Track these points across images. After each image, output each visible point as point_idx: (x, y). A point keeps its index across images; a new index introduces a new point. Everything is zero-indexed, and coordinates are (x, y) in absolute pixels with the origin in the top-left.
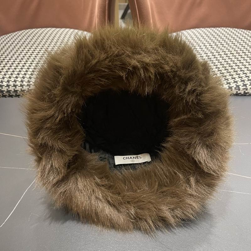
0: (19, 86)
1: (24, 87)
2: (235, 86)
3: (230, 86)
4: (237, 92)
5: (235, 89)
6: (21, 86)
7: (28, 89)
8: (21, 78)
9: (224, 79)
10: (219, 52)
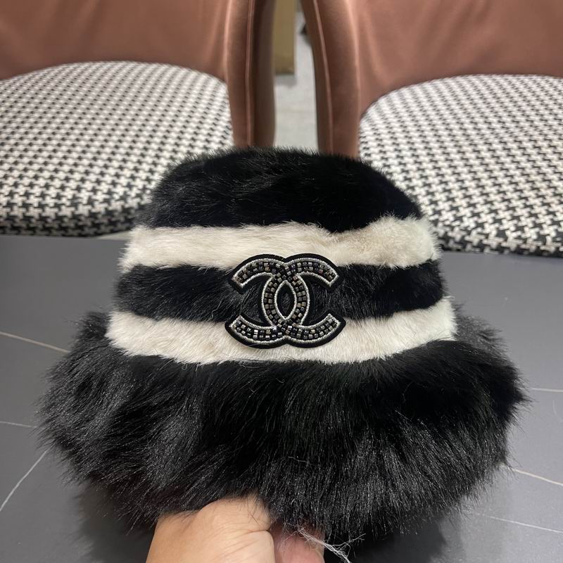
2: (553, 234)
4: (558, 248)
5: (554, 240)
7: (56, 214)
8: (41, 187)
9: (527, 215)
10: (521, 142)
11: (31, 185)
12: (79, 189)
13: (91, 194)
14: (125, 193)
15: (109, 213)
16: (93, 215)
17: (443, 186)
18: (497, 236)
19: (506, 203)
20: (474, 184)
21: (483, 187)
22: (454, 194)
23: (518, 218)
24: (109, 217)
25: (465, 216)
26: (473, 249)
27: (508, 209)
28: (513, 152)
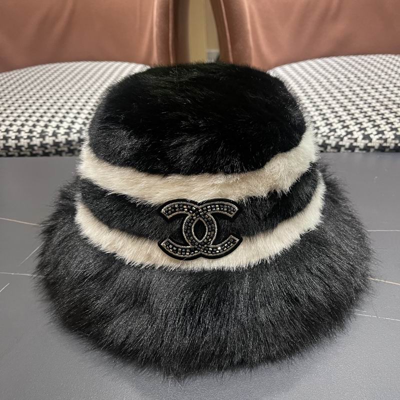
0: (13, 140)
1: (22, 140)
3: (398, 134)
6: (17, 138)
7: (28, 144)
8: (18, 126)
9: (385, 123)
10: (373, 85)
11: (11, 125)
12: (46, 126)
13: (56, 129)
14: (81, 128)
15: (69, 143)
16: (56, 144)
17: (319, 112)
18: (363, 139)
19: (368, 118)
20: (341, 109)
21: (349, 110)
22: (328, 116)
23: (378, 126)
24: (68, 146)
25: (337, 128)
26: (346, 151)
27: (370, 121)
28: (368, 91)
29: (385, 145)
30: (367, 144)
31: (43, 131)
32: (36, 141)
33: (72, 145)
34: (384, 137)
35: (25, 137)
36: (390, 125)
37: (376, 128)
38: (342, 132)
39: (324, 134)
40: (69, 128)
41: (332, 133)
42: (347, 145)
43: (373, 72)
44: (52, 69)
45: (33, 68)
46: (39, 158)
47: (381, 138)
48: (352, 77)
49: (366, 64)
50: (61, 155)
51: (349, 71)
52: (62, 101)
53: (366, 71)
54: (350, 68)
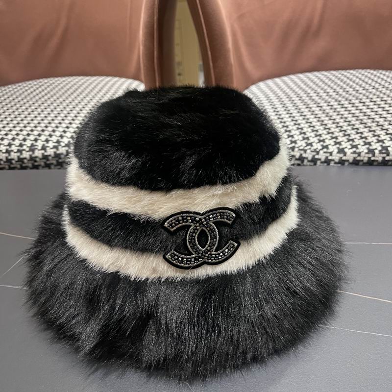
0: (3, 153)
1: (12, 153)
2: (380, 148)
3: (371, 148)
4: (384, 158)
5: (380, 152)
6: (8, 152)
7: (18, 157)
8: (9, 140)
9: (359, 138)
10: (350, 100)
11: (2, 139)
12: (36, 140)
13: (45, 143)
14: (69, 142)
15: (57, 156)
16: (45, 157)
17: (297, 126)
18: (338, 153)
19: (343, 132)
20: (319, 124)
21: (326, 125)
22: (305, 130)
23: (353, 140)
24: (57, 159)
25: (314, 142)
26: (322, 164)
27: (345, 135)
28: (346, 106)
29: (358, 158)
30: (341, 158)
31: (32, 145)
32: (26, 155)
33: (60, 158)
34: (358, 151)
35: (16, 151)
36: (364, 140)
37: (351, 142)
38: (318, 146)
39: (301, 148)
40: (58, 142)
41: (309, 147)
42: (323, 159)
43: (351, 87)
44: (46, 83)
45: (28, 83)
46: (28, 171)
47: (354, 152)
48: (331, 92)
49: (345, 79)
50: (50, 168)
51: (329, 86)
52: (52, 115)
53: (345, 86)
54: (330, 83)
